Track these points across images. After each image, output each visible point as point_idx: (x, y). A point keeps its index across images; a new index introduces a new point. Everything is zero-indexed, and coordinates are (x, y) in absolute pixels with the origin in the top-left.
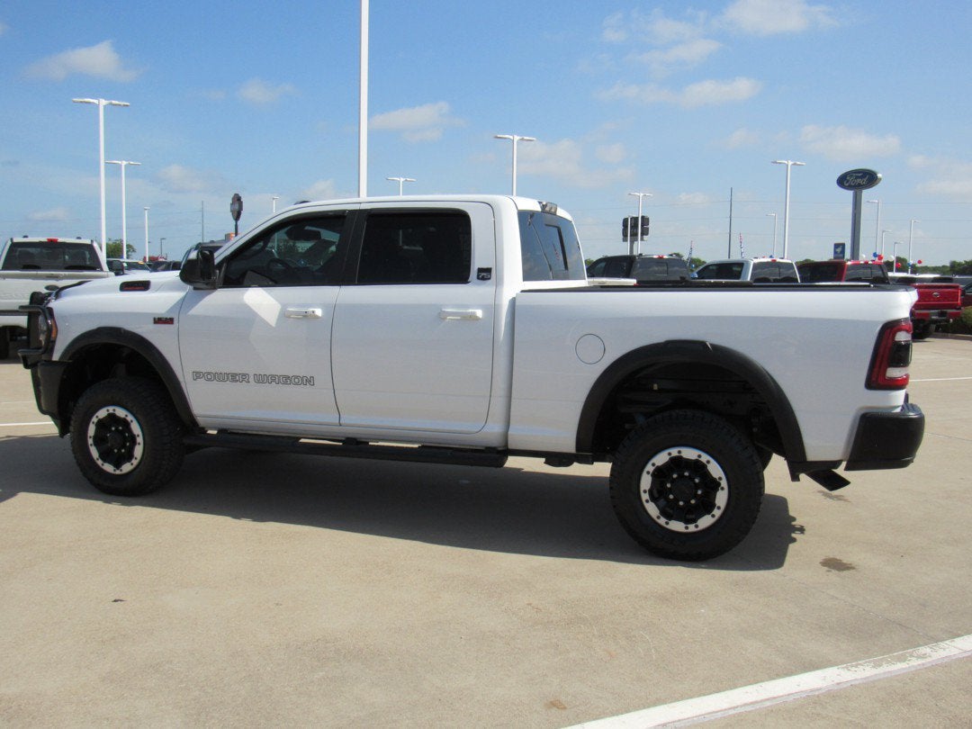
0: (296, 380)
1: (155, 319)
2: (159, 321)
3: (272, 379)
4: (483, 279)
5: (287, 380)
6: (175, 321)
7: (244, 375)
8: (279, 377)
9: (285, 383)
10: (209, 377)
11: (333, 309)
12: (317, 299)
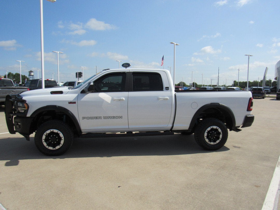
0: (117, 117)
1: (69, 102)
2: (70, 103)
3: (109, 117)
4: (167, 90)
5: (114, 117)
6: (76, 103)
7: (100, 117)
8: (111, 117)
9: (114, 118)
10: (88, 118)
11: (128, 98)
12: (122, 95)
